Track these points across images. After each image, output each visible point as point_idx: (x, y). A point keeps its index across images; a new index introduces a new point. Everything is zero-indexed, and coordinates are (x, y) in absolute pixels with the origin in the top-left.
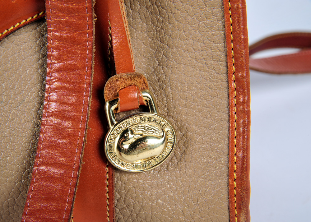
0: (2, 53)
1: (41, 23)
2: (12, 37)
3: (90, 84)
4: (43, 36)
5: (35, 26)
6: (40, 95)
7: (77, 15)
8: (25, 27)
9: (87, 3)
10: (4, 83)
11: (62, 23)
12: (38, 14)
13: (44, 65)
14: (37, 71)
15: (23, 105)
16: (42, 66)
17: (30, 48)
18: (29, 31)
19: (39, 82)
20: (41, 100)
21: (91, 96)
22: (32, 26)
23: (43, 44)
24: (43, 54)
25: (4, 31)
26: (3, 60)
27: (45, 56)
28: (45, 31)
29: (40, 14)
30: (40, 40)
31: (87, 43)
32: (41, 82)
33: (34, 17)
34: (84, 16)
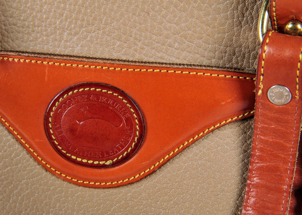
0: (207, 145)
1: (244, 121)
2: (217, 132)
3: (290, 186)
4: (246, 133)
5: (239, 123)
6: (239, 187)
7: (284, 125)
8: (230, 124)
9: (296, 115)
10: (206, 172)
11: (270, 129)
12: (244, 114)
13: (244, 160)
14: (238, 165)
15: (223, 194)
16: (243, 160)
17: (233, 143)
18: (233, 128)
19: (239, 175)
20: (240, 192)
21: (291, 197)
22: (236, 124)
23: (245, 141)
24: (245, 149)
25: (211, 127)
26: (207, 151)
27: (246, 152)
28: (248, 129)
29: (246, 115)
30: (242, 136)
31: (292, 149)
32: (241, 175)
33: (240, 117)
34: (292, 126)
